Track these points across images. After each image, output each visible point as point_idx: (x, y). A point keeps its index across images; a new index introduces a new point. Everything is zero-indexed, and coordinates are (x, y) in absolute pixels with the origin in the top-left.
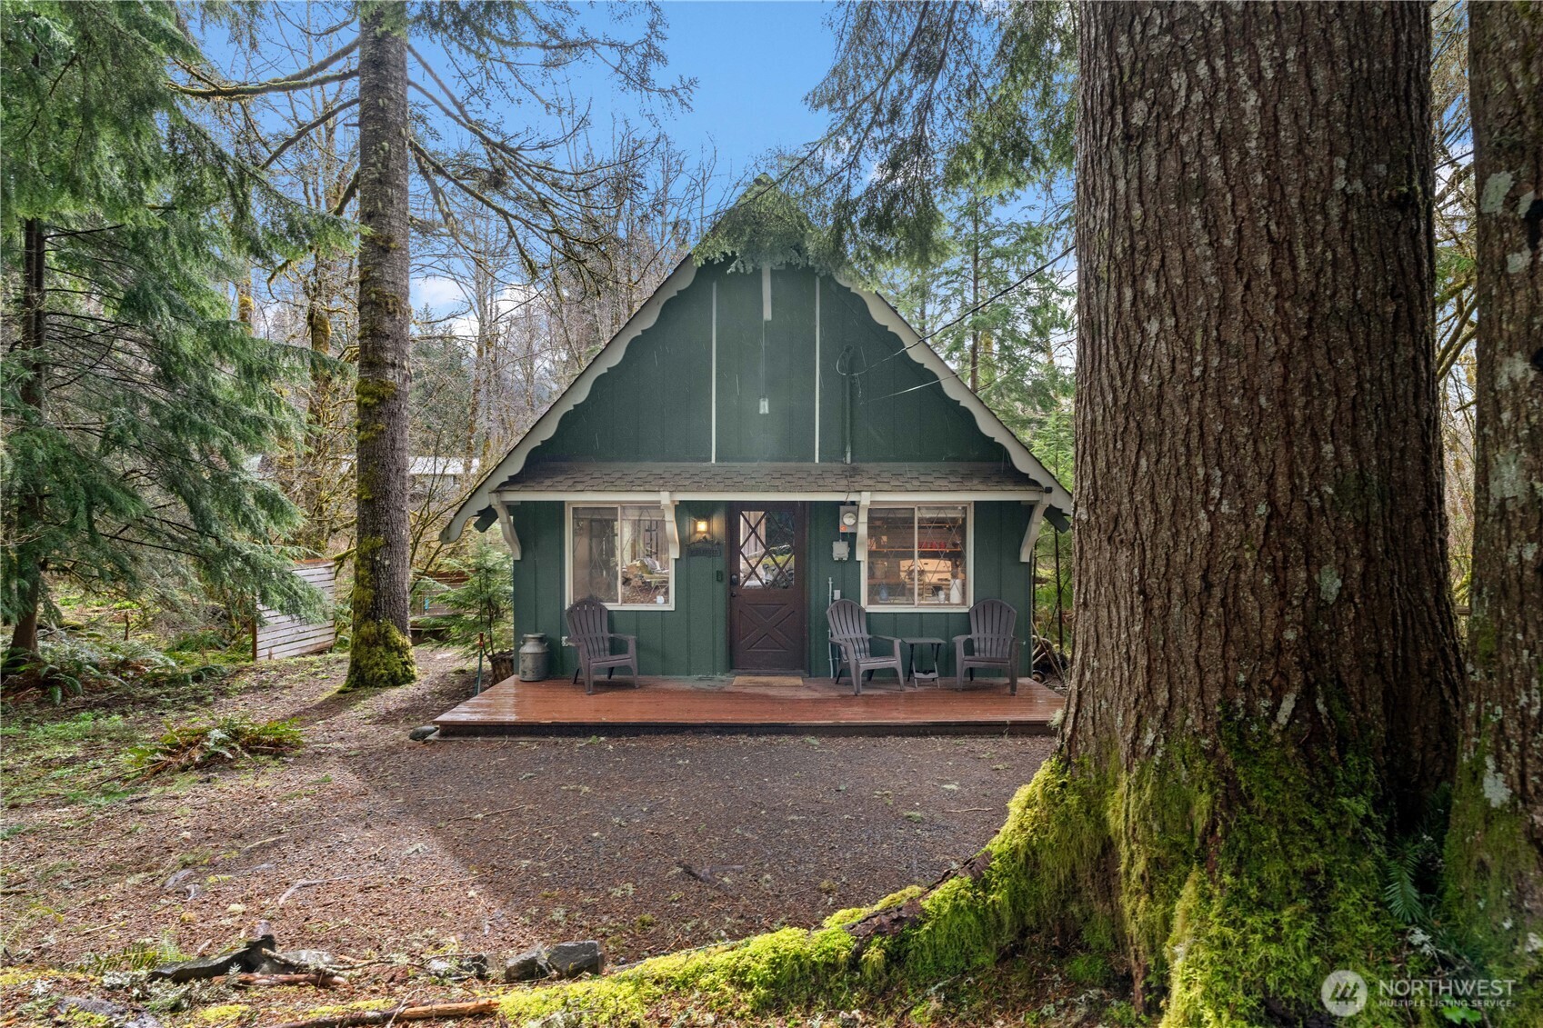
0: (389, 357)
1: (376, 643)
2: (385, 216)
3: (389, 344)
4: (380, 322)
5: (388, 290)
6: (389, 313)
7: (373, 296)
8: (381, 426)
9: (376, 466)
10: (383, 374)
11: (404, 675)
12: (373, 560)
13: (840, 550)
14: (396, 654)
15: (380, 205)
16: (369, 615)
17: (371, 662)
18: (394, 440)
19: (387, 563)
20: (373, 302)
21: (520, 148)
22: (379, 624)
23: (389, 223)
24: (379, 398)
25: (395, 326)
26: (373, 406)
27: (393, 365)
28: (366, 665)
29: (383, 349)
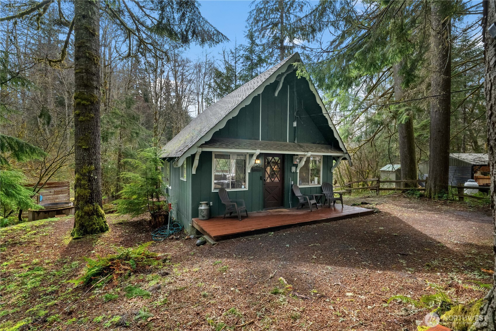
0: (95, 84)
1: (93, 214)
2: (92, 19)
3: (95, 78)
4: (91, 67)
5: (94, 53)
6: (95, 64)
7: (88, 55)
8: (92, 115)
9: (90, 133)
10: (93, 92)
11: (106, 227)
12: (90, 176)
13: (293, 169)
14: (101, 218)
15: (90, 13)
16: (88, 202)
17: (90, 223)
18: (97, 122)
19: (96, 177)
20: (87, 57)
21: (144, 7)
22: (93, 205)
23: (94, 23)
24: (91, 102)
25: (97, 70)
26: (88, 105)
27: (97, 88)
28: (88, 225)
29: (92, 80)
